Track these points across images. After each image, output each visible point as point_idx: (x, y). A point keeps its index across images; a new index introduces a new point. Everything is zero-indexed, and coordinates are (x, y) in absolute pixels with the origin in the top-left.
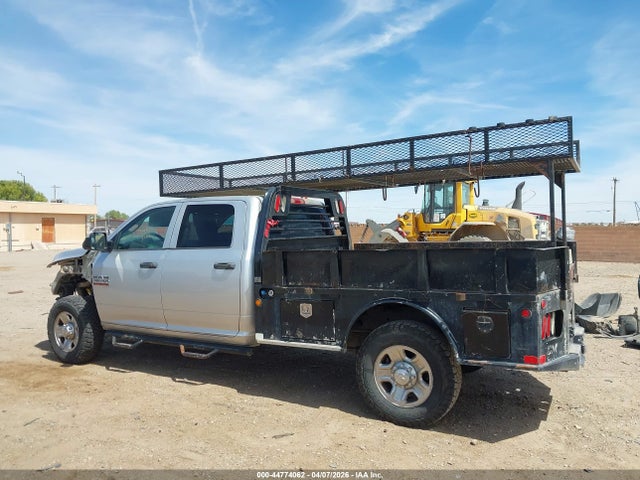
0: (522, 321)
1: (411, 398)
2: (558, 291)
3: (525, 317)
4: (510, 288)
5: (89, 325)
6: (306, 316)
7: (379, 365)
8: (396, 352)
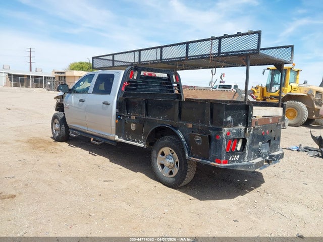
0: (216, 141)
1: (171, 173)
2: (244, 128)
3: (217, 139)
4: (212, 123)
5: (63, 125)
6: (133, 129)
7: (159, 155)
8: (166, 150)
